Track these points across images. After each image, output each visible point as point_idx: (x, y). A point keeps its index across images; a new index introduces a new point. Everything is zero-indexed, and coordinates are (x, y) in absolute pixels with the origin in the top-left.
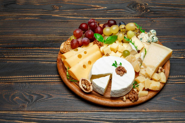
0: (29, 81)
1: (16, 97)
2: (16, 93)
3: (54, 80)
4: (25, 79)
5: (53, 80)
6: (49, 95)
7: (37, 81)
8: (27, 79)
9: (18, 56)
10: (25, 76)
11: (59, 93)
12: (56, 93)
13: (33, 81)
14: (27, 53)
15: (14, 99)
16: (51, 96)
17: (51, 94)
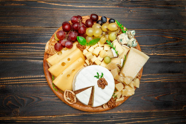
0: (19, 82)
1: (9, 102)
2: (8, 97)
3: (43, 82)
4: (16, 80)
5: (41, 82)
6: (38, 98)
7: (27, 82)
8: (18, 80)
9: (7, 53)
10: (15, 77)
11: (47, 96)
12: (45, 95)
13: (23, 82)
14: (15, 49)
15: (7, 104)
16: (41, 99)
17: (40, 97)
